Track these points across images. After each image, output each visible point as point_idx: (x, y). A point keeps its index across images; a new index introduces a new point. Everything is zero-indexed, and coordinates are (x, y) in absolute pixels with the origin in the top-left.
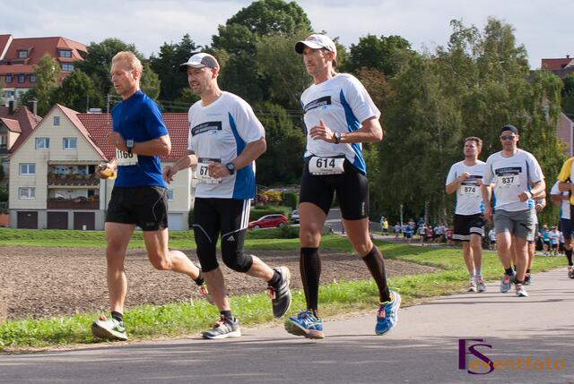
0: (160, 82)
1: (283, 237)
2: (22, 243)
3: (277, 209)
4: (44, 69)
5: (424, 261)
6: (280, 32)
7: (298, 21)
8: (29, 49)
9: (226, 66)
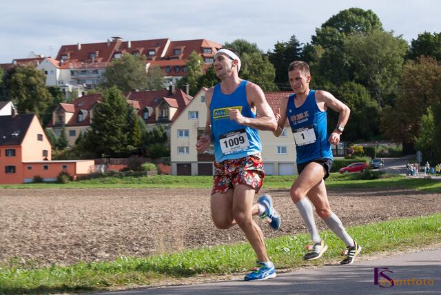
0: (275, 70)
1: (366, 179)
2: (181, 186)
3: (360, 158)
4: (193, 62)
6: (360, 32)
8: (183, 48)
9: (323, 58)
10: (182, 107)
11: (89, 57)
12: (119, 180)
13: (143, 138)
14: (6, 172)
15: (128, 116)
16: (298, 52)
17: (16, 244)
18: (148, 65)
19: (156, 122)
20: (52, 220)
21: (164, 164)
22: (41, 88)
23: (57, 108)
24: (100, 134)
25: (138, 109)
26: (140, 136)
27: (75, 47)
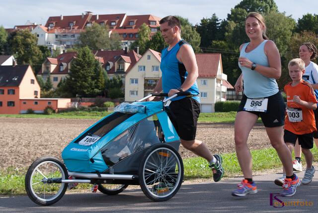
0: (201, 37)
4: (143, 30)
6: (262, 12)
7: (271, 7)
8: (135, 21)
9: (234, 30)
10: (134, 62)
11: (69, 26)
12: (87, 113)
13: (105, 84)
14: (8, 105)
15: (96, 69)
16: (217, 26)
17: (13, 157)
18: (110, 32)
19: (115, 73)
20: (39, 141)
21: (120, 102)
22: (34, 47)
23: (46, 61)
24: (75, 81)
25: (102, 63)
26: (103, 82)
27: (59, 18)
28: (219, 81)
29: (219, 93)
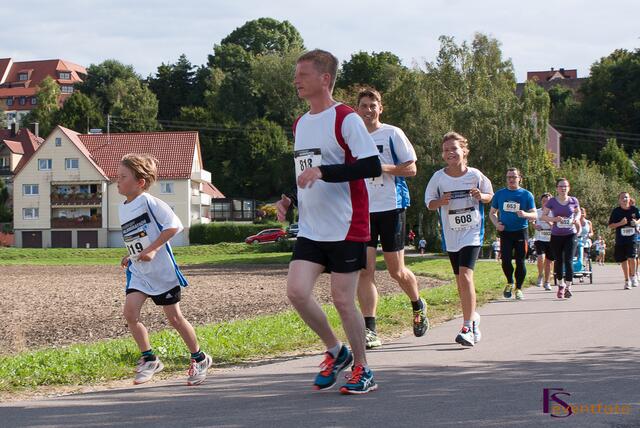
0: (158, 101)
1: (282, 251)
2: (28, 263)
4: (46, 90)
5: (420, 272)
6: (274, 50)
7: (291, 40)
8: (30, 72)
9: (222, 85)
10: (29, 153)
16: (189, 78)
21: (5, 232)
28: (196, 184)
29: (196, 208)
